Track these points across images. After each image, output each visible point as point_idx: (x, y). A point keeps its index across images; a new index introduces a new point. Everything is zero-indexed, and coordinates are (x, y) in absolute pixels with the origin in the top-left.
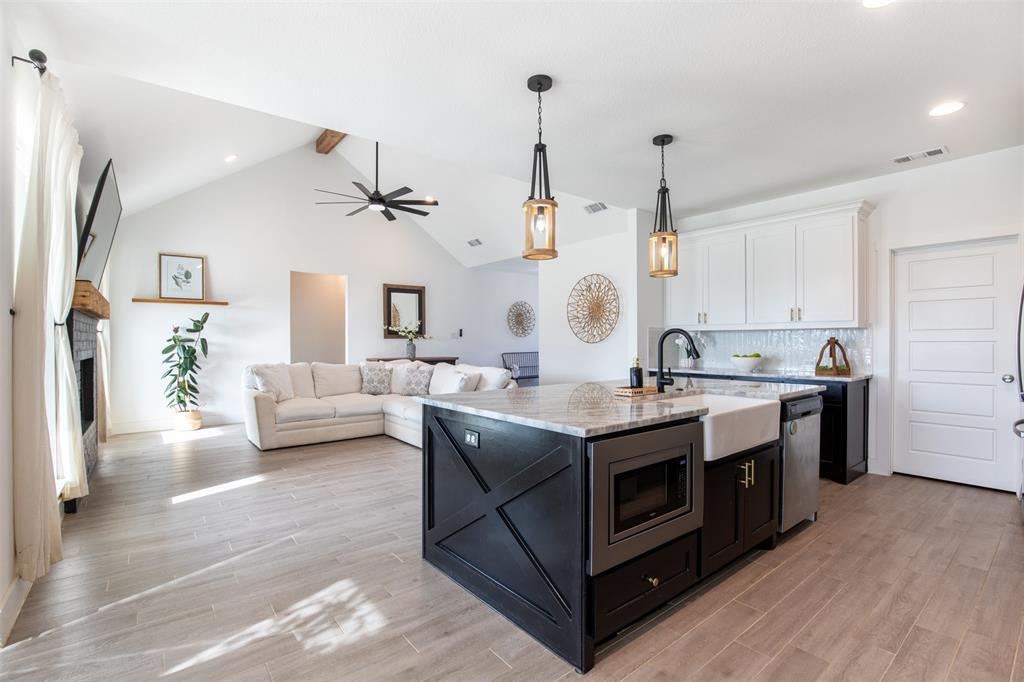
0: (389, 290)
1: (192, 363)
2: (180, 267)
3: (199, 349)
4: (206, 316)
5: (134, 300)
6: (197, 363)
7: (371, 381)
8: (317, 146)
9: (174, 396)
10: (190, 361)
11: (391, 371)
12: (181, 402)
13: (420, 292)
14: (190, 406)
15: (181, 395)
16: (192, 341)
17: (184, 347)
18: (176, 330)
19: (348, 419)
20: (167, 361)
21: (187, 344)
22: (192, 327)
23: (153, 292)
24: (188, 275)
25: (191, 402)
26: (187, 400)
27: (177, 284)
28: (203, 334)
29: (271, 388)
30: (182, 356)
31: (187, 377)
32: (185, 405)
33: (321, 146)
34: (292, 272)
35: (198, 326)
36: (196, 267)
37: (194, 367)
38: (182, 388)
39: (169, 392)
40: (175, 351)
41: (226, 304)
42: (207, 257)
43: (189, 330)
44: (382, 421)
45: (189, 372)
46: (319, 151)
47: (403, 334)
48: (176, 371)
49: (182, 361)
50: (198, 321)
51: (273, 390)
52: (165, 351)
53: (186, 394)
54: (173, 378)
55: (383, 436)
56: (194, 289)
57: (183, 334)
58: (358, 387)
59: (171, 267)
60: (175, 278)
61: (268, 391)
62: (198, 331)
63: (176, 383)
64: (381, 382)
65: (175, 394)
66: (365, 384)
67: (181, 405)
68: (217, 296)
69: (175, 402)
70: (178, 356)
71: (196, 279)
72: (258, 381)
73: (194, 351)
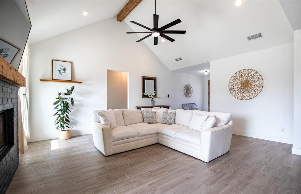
0: (144, 78)
1: (67, 109)
2: (62, 66)
3: (70, 102)
4: (73, 88)
5: (40, 80)
6: (69, 109)
7: (148, 117)
8: (117, 18)
9: (59, 124)
10: (66, 108)
11: (156, 112)
12: (62, 126)
13: (155, 79)
14: (66, 128)
15: (62, 123)
16: (67, 99)
17: (63, 102)
18: (60, 94)
19: (144, 137)
20: (56, 108)
21: (64, 100)
22: (67, 93)
23: (49, 76)
24: (65, 70)
25: (67, 126)
26: (65, 125)
27: (60, 73)
28: (72, 96)
29: (108, 123)
30: (62, 106)
31: (65, 115)
32: (64, 128)
33: (119, 18)
34: (107, 70)
35: (69, 93)
36: (68, 66)
37: (68, 111)
38: (62, 120)
39: (56, 122)
40: (59, 103)
41: (81, 83)
42: (73, 62)
43: (65, 94)
44: (157, 137)
45: (66, 113)
46: (118, 20)
47: (150, 96)
48: (60, 113)
49: (62, 108)
50: (69, 90)
51: (109, 124)
52: (55, 104)
53: (65, 123)
54: (58, 115)
55: (158, 145)
56: (67, 76)
57: (63, 96)
58: (142, 120)
59: (58, 66)
60: (59, 71)
61: (107, 124)
62: (70, 94)
63: (60, 118)
64: (153, 118)
65: (59, 123)
66: (146, 119)
67: (62, 128)
68: (78, 79)
69: (59, 127)
70: (60, 106)
71: (68, 71)
72: (101, 119)
73: (68, 103)
